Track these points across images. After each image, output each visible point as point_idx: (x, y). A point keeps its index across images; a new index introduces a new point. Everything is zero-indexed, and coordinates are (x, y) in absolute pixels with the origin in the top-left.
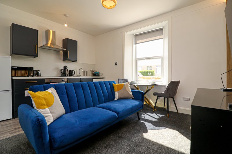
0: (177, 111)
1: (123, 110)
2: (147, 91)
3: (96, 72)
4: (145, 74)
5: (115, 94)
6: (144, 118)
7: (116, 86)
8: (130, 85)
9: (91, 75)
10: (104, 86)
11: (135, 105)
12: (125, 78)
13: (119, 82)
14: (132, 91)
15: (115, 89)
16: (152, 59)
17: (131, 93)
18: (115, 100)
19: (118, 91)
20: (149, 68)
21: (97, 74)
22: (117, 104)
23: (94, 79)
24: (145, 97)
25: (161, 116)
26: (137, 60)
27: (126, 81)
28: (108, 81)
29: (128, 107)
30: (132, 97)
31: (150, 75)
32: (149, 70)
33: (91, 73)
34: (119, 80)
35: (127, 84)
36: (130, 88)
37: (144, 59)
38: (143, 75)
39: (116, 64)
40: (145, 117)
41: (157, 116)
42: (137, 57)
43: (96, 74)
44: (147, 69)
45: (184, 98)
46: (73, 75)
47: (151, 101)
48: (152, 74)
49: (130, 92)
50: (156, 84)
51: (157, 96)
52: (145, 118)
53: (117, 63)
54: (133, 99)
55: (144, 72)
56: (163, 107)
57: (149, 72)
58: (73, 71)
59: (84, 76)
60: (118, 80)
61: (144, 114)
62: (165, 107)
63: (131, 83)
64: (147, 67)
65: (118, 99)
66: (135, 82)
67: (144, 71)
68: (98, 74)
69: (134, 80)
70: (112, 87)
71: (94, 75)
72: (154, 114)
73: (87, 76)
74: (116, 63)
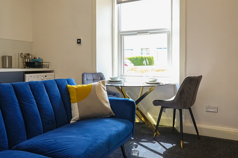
0: (197, 132)
1: (86, 151)
2: (142, 97)
3: (35, 58)
4: (138, 61)
5: (72, 108)
6: (136, 155)
7: (75, 91)
8: (105, 88)
9: (21, 64)
10: (44, 92)
11: (115, 132)
12: (98, 71)
13: (85, 79)
14: (110, 100)
15: (73, 97)
16: (151, 33)
17: (108, 106)
18: (71, 122)
19: (78, 101)
20: (144, 51)
21: (36, 64)
22: (73, 134)
23: (27, 76)
24: (138, 109)
25: (169, 146)
26: (122, 35)
27: (100, 77)
28: (56, 81)
29: (100, 141)
30: (111, 113)
31: (147, 65)
32: (144, 55)
33: (21, 59)
34: (85, 75)
35: (100, 85)
36: (105, 93)
37: (136, 34)
38: (135, 65)
39: (79, 42)
40: (138, 154)
41: (161, 147)
42: (123, 30)
43: (34, 63)
44: (142, 54)
45: (208, 108)
47: (150, 116)
48: (150, 62)
49: (107, 102)
50: (158, 84)
51: (160, 107)
52: (139, 156)
53: (80, 40)
54: (112, 117)
55: (136, 59)
56: (172, 125)
57: (145, 58)
59: (3, 68)
60: (83, 75)
61: (136, 147)
62: (175, 126)
63: (110, 81)
64: (142, 49)
65: (78, 121)
66: (118, 80)
67: (136, 57)
68: (38, 62)
69: (116, 75)
70: (65, 93)
71: (29, 64)
72: (157, 143)
73: (10, 66)
74: (78, 40)
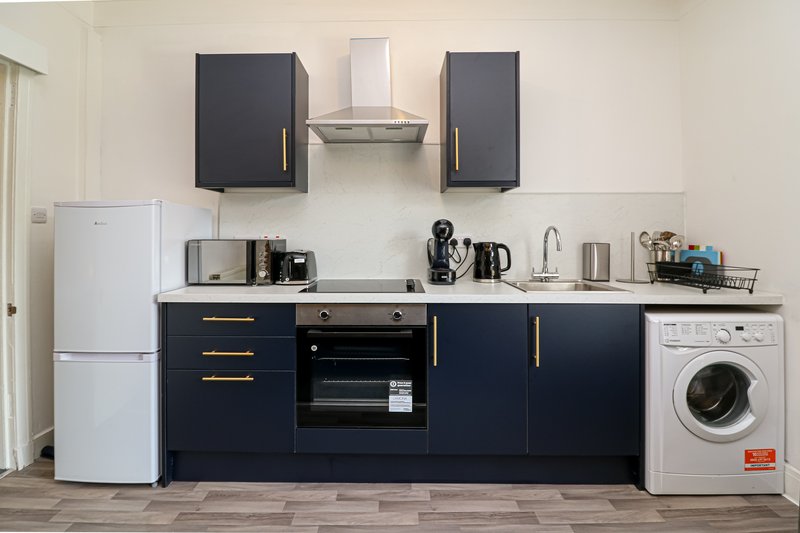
3: (691, 247)
23: (655, 321)
43: (687, 266)
46: (497, 276)
58: (497, 246)
71: (672, 271)
73: (605, 276)
